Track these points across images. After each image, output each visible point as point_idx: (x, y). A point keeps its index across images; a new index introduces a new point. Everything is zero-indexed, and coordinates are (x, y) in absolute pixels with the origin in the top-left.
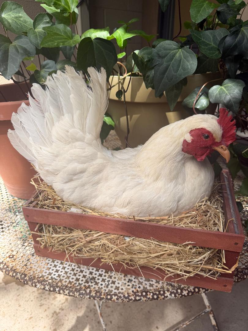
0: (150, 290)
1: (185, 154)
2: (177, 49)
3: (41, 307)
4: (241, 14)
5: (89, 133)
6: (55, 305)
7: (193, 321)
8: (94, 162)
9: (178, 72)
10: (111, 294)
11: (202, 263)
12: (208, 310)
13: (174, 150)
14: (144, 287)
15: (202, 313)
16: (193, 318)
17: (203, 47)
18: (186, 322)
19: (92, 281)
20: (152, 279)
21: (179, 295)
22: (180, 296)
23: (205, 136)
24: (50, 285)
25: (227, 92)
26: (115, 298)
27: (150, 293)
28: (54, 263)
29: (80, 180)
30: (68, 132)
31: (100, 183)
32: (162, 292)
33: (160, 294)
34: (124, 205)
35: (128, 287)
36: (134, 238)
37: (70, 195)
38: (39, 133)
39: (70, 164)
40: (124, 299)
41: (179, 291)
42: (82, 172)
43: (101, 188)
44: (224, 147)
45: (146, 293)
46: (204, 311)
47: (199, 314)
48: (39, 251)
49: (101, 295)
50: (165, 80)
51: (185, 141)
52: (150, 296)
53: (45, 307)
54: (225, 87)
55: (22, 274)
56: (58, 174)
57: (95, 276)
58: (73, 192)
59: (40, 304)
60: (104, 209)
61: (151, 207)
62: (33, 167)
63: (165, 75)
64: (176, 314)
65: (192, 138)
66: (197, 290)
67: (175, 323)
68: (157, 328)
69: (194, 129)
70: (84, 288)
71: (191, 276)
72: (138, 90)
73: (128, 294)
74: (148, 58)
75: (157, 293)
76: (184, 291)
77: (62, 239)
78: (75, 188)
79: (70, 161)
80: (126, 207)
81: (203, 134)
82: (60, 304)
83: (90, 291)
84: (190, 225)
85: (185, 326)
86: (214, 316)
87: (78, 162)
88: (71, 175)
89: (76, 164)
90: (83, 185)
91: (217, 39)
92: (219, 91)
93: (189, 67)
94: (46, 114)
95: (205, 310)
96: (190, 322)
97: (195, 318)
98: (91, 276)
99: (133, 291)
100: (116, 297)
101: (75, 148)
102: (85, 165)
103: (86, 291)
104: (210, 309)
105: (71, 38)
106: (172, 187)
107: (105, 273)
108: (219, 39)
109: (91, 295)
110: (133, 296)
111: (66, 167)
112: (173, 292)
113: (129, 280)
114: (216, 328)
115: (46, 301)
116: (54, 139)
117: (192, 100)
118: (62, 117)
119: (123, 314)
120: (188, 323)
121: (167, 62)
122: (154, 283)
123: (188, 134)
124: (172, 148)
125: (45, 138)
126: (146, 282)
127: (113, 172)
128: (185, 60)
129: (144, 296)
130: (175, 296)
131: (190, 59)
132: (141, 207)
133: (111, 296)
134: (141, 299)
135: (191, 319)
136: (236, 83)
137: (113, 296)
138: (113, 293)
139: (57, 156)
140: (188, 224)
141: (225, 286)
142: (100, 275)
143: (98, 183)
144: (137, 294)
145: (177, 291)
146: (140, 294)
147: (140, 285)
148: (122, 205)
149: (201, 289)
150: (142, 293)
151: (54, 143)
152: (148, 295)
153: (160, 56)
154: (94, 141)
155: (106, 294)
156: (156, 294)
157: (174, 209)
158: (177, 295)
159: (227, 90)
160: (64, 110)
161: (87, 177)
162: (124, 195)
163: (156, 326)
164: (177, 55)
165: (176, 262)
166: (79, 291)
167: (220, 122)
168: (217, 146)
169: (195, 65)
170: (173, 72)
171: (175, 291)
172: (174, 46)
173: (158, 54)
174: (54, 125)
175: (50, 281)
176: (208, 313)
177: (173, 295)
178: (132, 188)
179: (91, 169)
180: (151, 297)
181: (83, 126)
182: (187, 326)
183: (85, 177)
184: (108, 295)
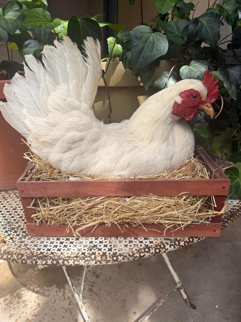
0: (151, 246)
1: (173, 117)
2: (151, 33)
3: (11, 318)
4: (194, 9)
5: (85, 102)
6: (26, 313)
7: (167, 298)
8: (91, 131)
9: (153, 52)
10: (116, 255)
11: (196, 212)
12: (179, 286)
13: (166, 112)
14: (145, 245)
15: (174, 290)
16: (167, 295)
17: (169, 35)
18: (162, 300)
19: (94, 248)
20: (150, 238)
21: (177, 246)
22: (179, 246)
23: (193, 96)
24: (52, 259)
25: (195, 70)
26: (120, 258)
27: (152, 248)
28: (49, 240)
29: (80, 148)
30: (65, 100)
31: (98, 150)
32: (162, 246)
33: (161, 247)
34: (124, 167)
35: (131, 247)
36: (134, 197)
37: (69, 165)
38: (33, 104)
39: (69, 132)
40: (130, 258)
41: (177, 242)
42: (81, 140)
43: (100, 154)
44: (209, 105)
45: (149, 249)
46: (175, 288)
47: (172, 291)
48: (32, 230)
49: (106, 258)
50: (141, 59)
51: (176, 103)
52: (152, 251)
53: (15, 317)
54: (193, 67)
55: (18, 254)
56: (55, 144)
57: (96, 244)
58: (73, 160)
59: (9, 316)
60: (104, 174)
61: (148, 167)
62: (24, 142)
63: (141, 55)
64: (150, 296)
65: (182, 99)
66: (191, 240)
67: (150, 305)
68: (135, 313)
69: (183, 91)
70: (88, 255)
71: (188, 223)
72: (112, 74)
73: (132, 252)
74: (127, 39)
75: (159, 247)
76: (181, 242)
77: (61, 210)
78: (74, 156)
79: (68, 130)
80: (125, 169)
81: (192, 95)
82: (32, 311)
83: (95, 257)
84: (183, 177)
85: (161, 304)
86: (184, 291)
87: (77, 130)
88: (70, 143)
89: (75, 132)
90: (82, 153)
91: (180, 28)
92: (188, 70)
93: (162, 48)
94: (42, 85)
95: (176, 286)
96: (165, 300)
97: (169, 295)
98: (92, 245)
99: (136, 250)
100: (122, 257)
101: (73, 116)
102: (83, 133)
103: (91, 258)
104: (181, 284)
105: (50, 22)
106: (165, 147)
107: (105, 239)
108: (182, 29)
109: (97, 260)
110: (138, 253)
111: (64, 135)
112: (172, 245)
113: (130, 241)
114: (188, 301)
115: (16, 310)
116: (50, 108)
117: (162, 82)
118: (58, 86)
119: (99, 307)
120: (164, 301)
121: (142, 44)
122: (153, 240)
123: (179, 96)
124: (163, 112)
125: (41, 109)
126: (146, 241)
127: (110, 139)
128: (158, 42)
129: (147, 252)
130: (175, 247)
131: (162, 41)
132: (140, 168)
133: (117, 257)
134: (145, 255)
135: (165, 297)
136: (201, 63)
137: (119, 257)
138: (118, 254)
139: (54, 126)
140: (181, 177)
141: (215, 231)
142: (101, 242)
143: (96, 150)
144: (141, 251)
145: (175, 243)
146: (143, 251)
147: (141, 244)
148: (122, 167)
149: (194, 238)
150: (145, 250)
151: (50, 113)
152: (150, 250)
153: (137, 38)
154: (90, 110)
155: (112, 256)
156: (157, 248)
157: (168, 167)
158: (176, 246)
159: (195, 69)
160: (60, 80)
161: (86, 145)
162: (123, 159)
163: (133, 312)
164: (151, 38)
165: (175, 212)
166: (84, 258)
167: (204, 84)
168: (203, 105)
169: (167, 47)
170: (148, 52)
171: (174, 244)
172: (148, 31)
173: (136, 36)
174: (49, 95)
175: (51, 255)
176: (179, 289)
177: (172, 247)
178: (130, 152)
179: (89, 137)
180: (154, 252)
181: (79, 96)
182: (163, 303)
183: (83, 146)
184: (113, 257)
